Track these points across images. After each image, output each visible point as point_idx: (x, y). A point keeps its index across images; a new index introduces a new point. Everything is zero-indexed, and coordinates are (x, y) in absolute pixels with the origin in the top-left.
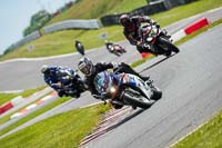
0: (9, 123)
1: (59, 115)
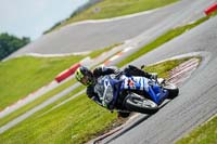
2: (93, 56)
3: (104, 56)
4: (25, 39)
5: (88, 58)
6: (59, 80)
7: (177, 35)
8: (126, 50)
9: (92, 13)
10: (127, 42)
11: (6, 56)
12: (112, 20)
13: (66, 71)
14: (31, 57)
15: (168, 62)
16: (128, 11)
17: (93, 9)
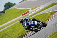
0: (28, 16)
1: (41, 15)
2: (32, 9)
3: (35, 9)
4: (14, 4)
5: (31, 10)
6: (23, 15)
7: (54, 5)
8: (41, 8)
10: (41, 6)
11: (9, 8)
13: (25, 13)
14: (16, 9)
15: (52, 12)
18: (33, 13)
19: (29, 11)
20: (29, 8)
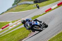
2: (13, 22)
3: (16, 22)
5: (11, 23)
9: (13, 10)
12: (19, 12)
13: (5, 26)
16: (23, 10)
17: (13, 9)
18: (13, 26)
19: (9, 24)
20: (10, 21)
